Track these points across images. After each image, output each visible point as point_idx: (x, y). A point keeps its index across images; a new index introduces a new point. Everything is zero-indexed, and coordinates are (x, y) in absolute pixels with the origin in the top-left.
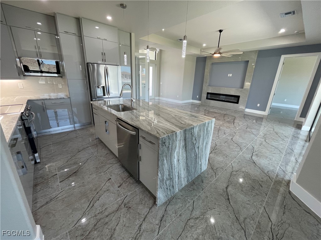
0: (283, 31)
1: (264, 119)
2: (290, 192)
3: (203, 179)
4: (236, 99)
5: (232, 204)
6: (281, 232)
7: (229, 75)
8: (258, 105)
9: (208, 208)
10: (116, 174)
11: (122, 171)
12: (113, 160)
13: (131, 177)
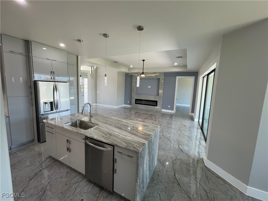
0: (176, 64)
1: (174, 116)
2: (206, 167)
3: (158, 173)
4: (155, 103)
5: (182, 187)
6: (212, 196)
7: (149, 86)
8: (169, 107)
9: (170, 197)
10: (86, 193)
11: (91, 187)
12: (78, 178)
13: (103, 191)
